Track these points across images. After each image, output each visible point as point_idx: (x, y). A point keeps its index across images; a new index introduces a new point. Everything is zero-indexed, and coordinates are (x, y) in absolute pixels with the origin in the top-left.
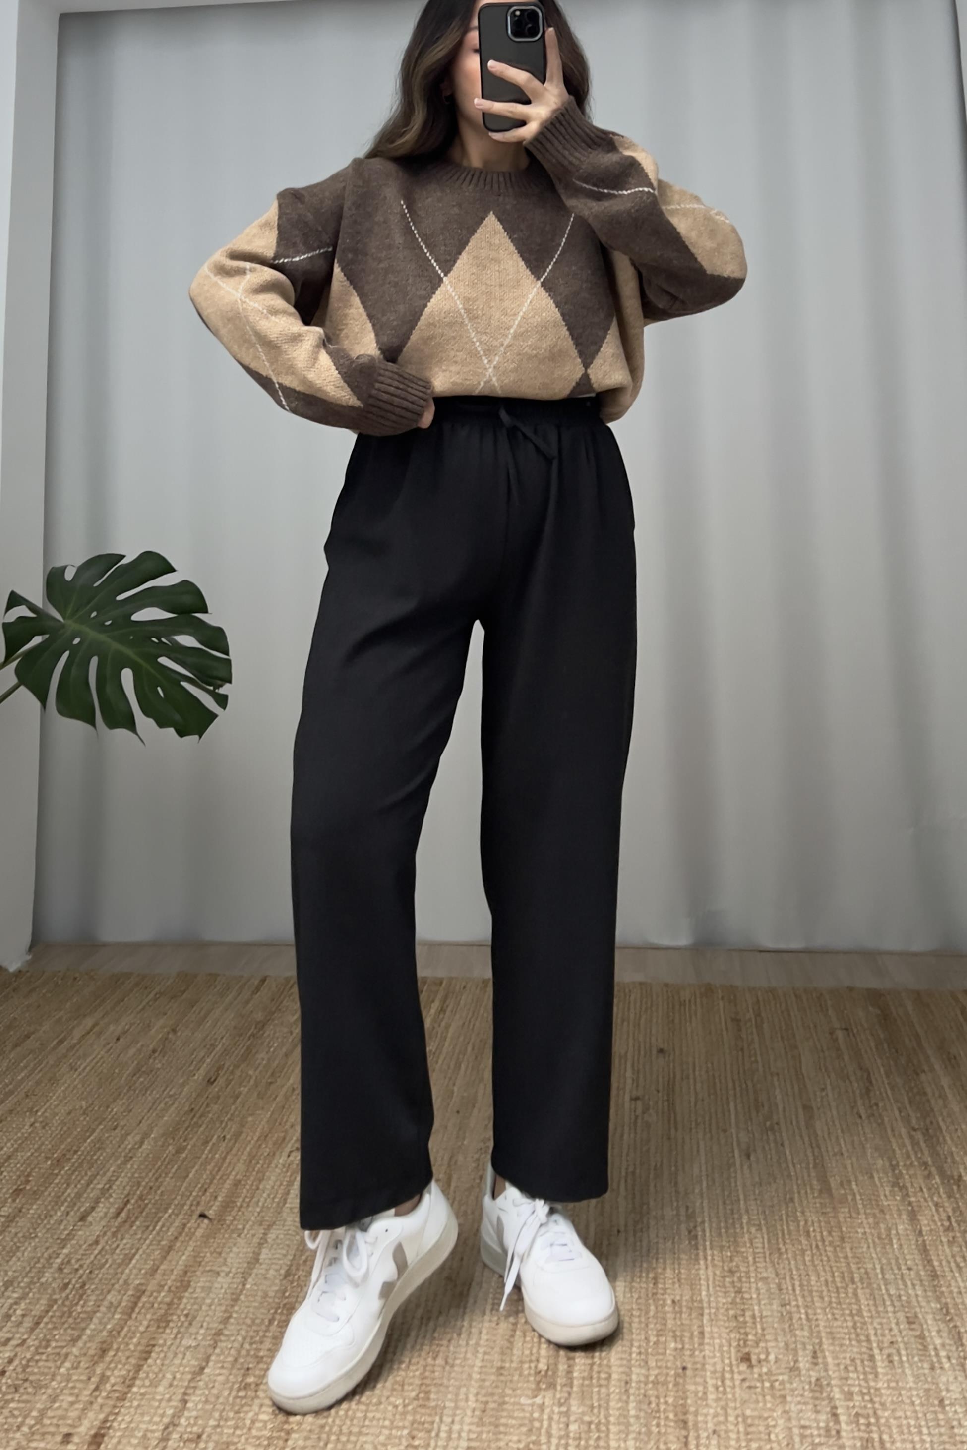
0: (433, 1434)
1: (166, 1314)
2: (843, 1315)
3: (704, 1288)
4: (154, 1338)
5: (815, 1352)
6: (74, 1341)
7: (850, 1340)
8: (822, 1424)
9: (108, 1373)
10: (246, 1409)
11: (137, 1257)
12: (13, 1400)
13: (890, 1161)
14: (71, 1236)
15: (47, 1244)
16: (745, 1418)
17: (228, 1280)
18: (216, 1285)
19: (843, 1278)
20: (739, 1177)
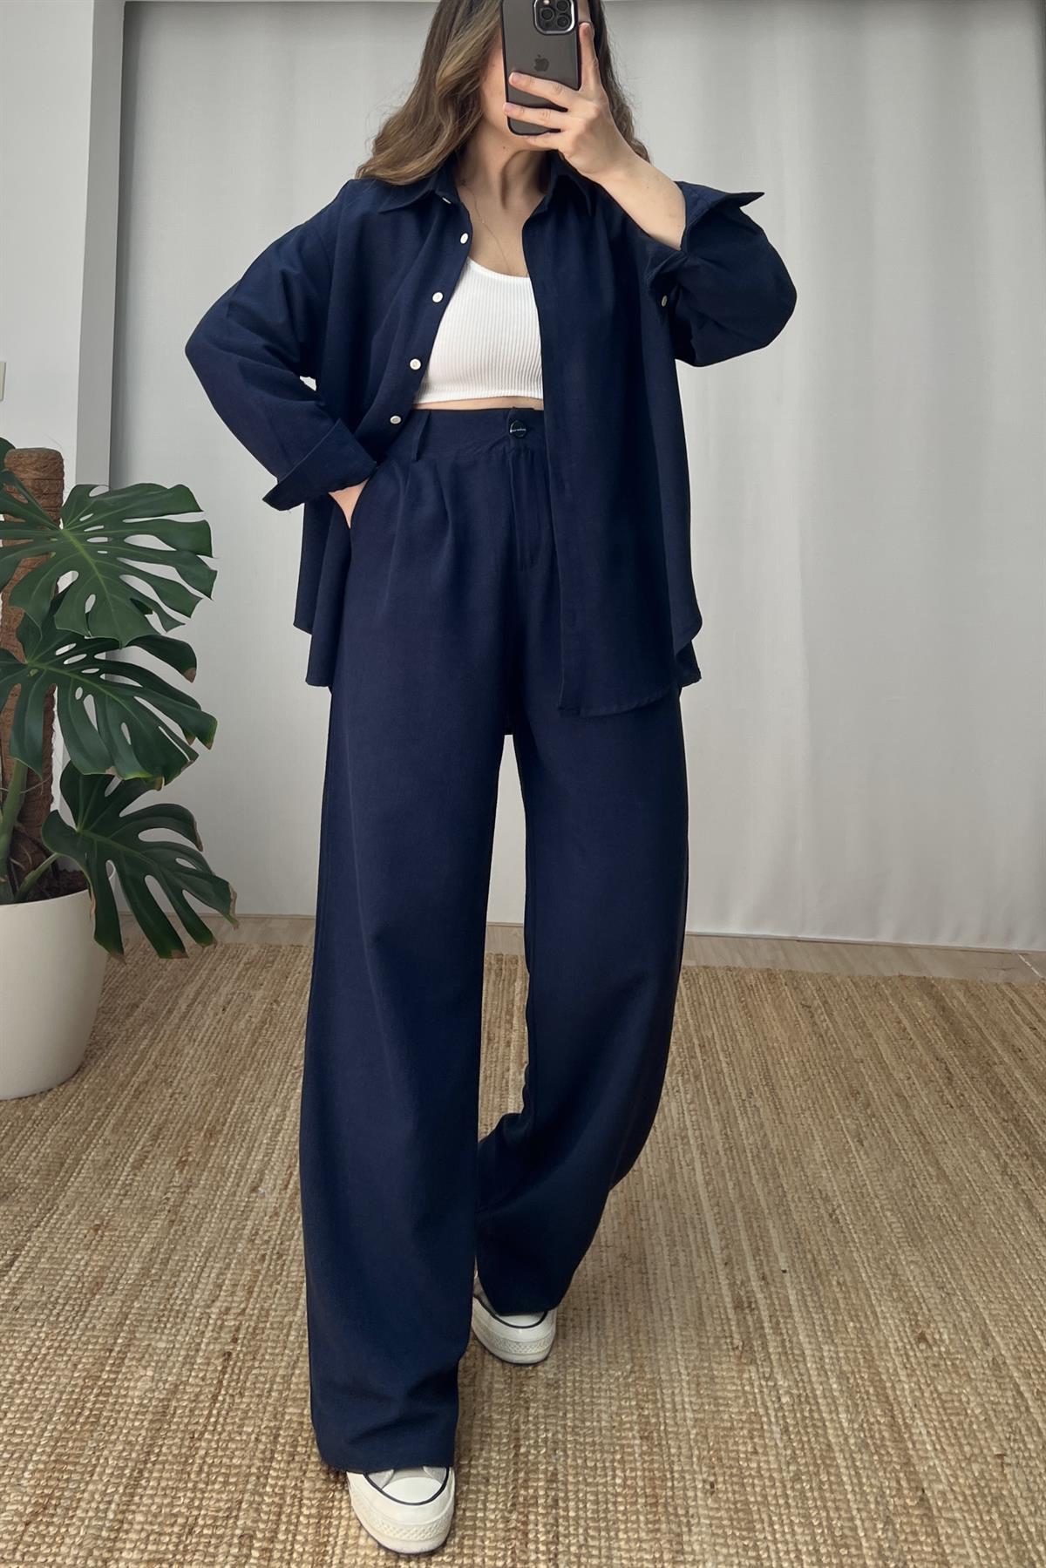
0: (659, 1405)
2: (996, 1298)
3: (862, 1270)
5: (983, 1333)
7: (1010, 1321)
8: (1010, 1401)
12: (252, 1367)
13: (991, 1149)
14: (249, 1208)
15: (230, 1216)
16: (940, 1395)
20: (859, 1161)
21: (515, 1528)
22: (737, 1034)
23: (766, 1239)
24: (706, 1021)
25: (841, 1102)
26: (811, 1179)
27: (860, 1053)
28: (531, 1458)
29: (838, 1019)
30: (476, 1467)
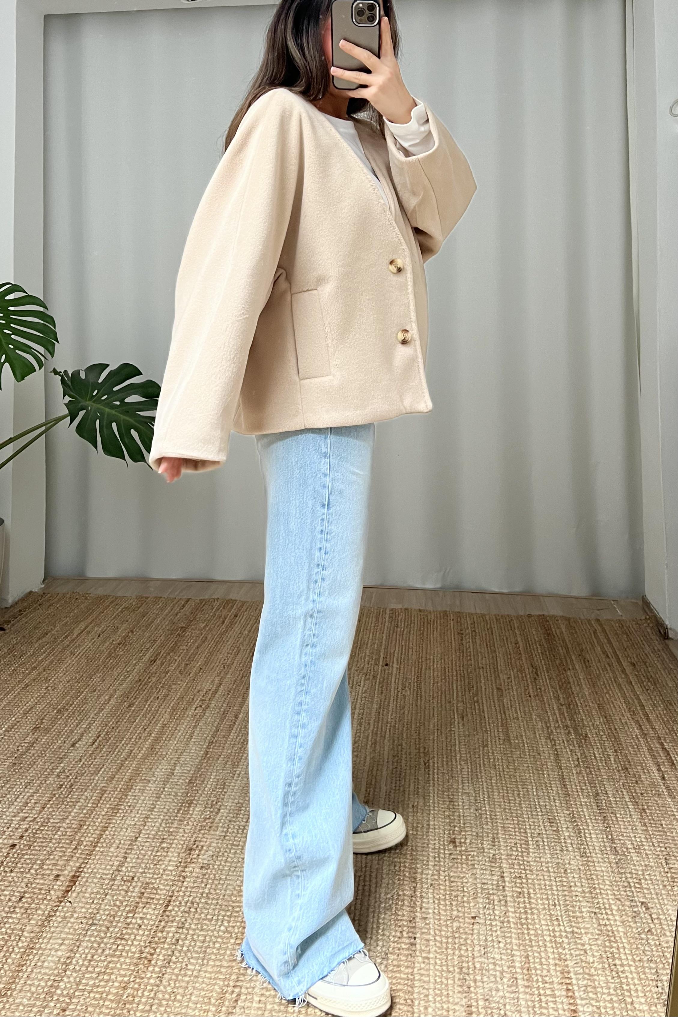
1: (117, 805)
2: (512, 816)
3: (432, 799)
4: (110, 819)
5: (494, 838)
6: (63, 820)
7: (515, 832)
8: (495, 883)
9: (82, 839)
10: (160, 863)
11: (103, 770)
12: (25, 854)
13: (546, 723)
14: (66, 756)
15: (52, 761)
16: (450, 877)
17: (154, 786)
18: (147, 788)
19: (513, 794)
20: (457, 730)
21: (146, 958)
22: (410, 650)
23: (378, 778)
24: (394, 642)
25: (460, 694)
26: (422, 741)
27: (484, 662)
28: (173, 913)
29: (478, 642)
30: (137, 918)
